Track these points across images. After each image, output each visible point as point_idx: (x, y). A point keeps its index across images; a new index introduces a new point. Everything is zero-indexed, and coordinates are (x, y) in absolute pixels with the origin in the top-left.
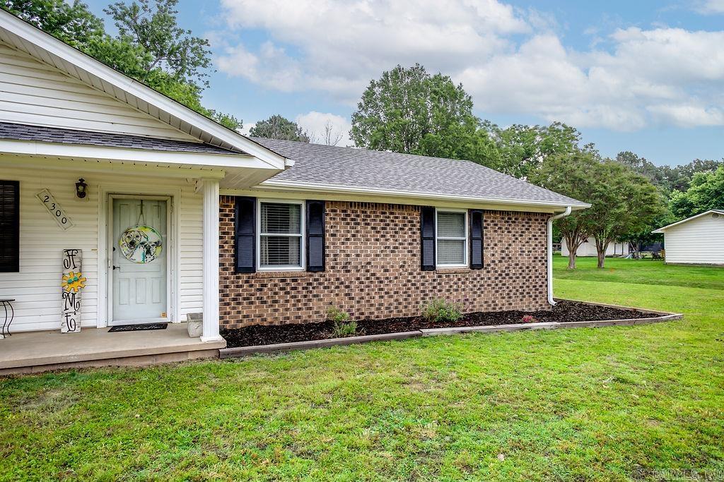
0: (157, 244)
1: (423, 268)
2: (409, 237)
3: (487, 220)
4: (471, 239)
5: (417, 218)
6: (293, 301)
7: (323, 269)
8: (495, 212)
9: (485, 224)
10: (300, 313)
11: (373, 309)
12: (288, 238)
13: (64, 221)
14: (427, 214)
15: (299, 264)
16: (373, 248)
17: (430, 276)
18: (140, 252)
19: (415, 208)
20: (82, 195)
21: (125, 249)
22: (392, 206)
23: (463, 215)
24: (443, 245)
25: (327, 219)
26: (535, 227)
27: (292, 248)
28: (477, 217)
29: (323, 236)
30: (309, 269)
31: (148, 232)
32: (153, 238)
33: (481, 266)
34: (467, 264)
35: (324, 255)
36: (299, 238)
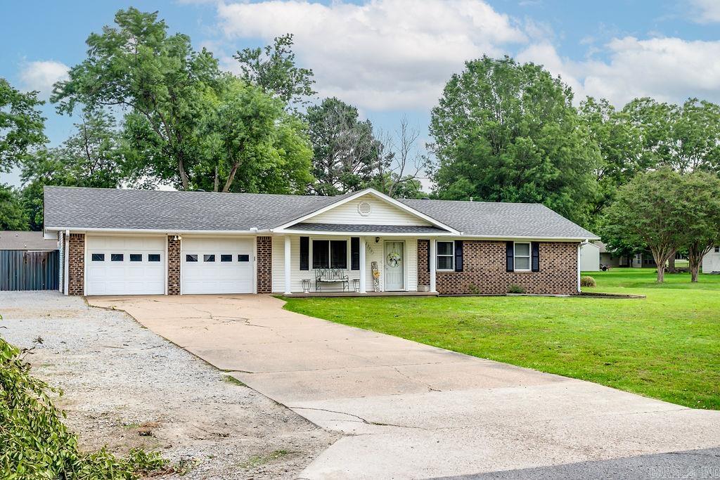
0: (399, 260)
1: (507, 271)
2: (501, 256)
3: (541, 247)
4: (533, 256)
5: (504, 246)
6: (450, 284)
7: (462, 271)
8: (546, 243)
9: (540, 249)
10: (453, 290)
11: (484, 289)
12: (446, 257)
13: (371, 251)
14: (509, 244)
15: (452, 268)
16: (484, 261)
17: (511, 275)
18: (394, 262)
19: (504, 242)
20: (377, 241)
21: (389, 262)
22: (493, 241)
23: (529, 244)
24: (518, 260)
25: (464, 248)
26: (570, 250)
27: (448, 262)
28: (536, 245)
29: (462, 256)
30: (456, 270)
31: (396, 255)
32: (398, 257)
33: (538, 271)
34: (530, 269)
35: (463, 265)
36: (452, 257)
